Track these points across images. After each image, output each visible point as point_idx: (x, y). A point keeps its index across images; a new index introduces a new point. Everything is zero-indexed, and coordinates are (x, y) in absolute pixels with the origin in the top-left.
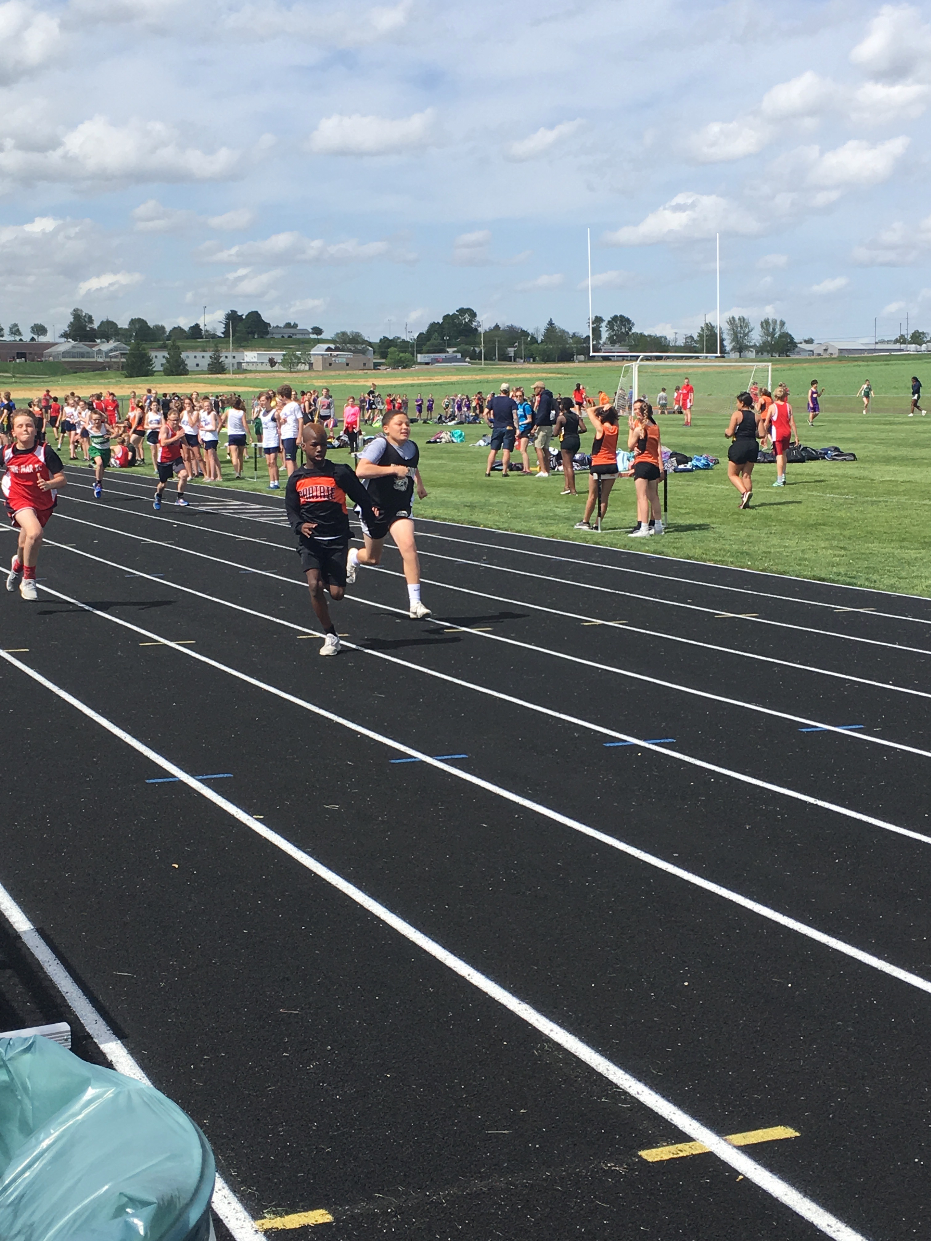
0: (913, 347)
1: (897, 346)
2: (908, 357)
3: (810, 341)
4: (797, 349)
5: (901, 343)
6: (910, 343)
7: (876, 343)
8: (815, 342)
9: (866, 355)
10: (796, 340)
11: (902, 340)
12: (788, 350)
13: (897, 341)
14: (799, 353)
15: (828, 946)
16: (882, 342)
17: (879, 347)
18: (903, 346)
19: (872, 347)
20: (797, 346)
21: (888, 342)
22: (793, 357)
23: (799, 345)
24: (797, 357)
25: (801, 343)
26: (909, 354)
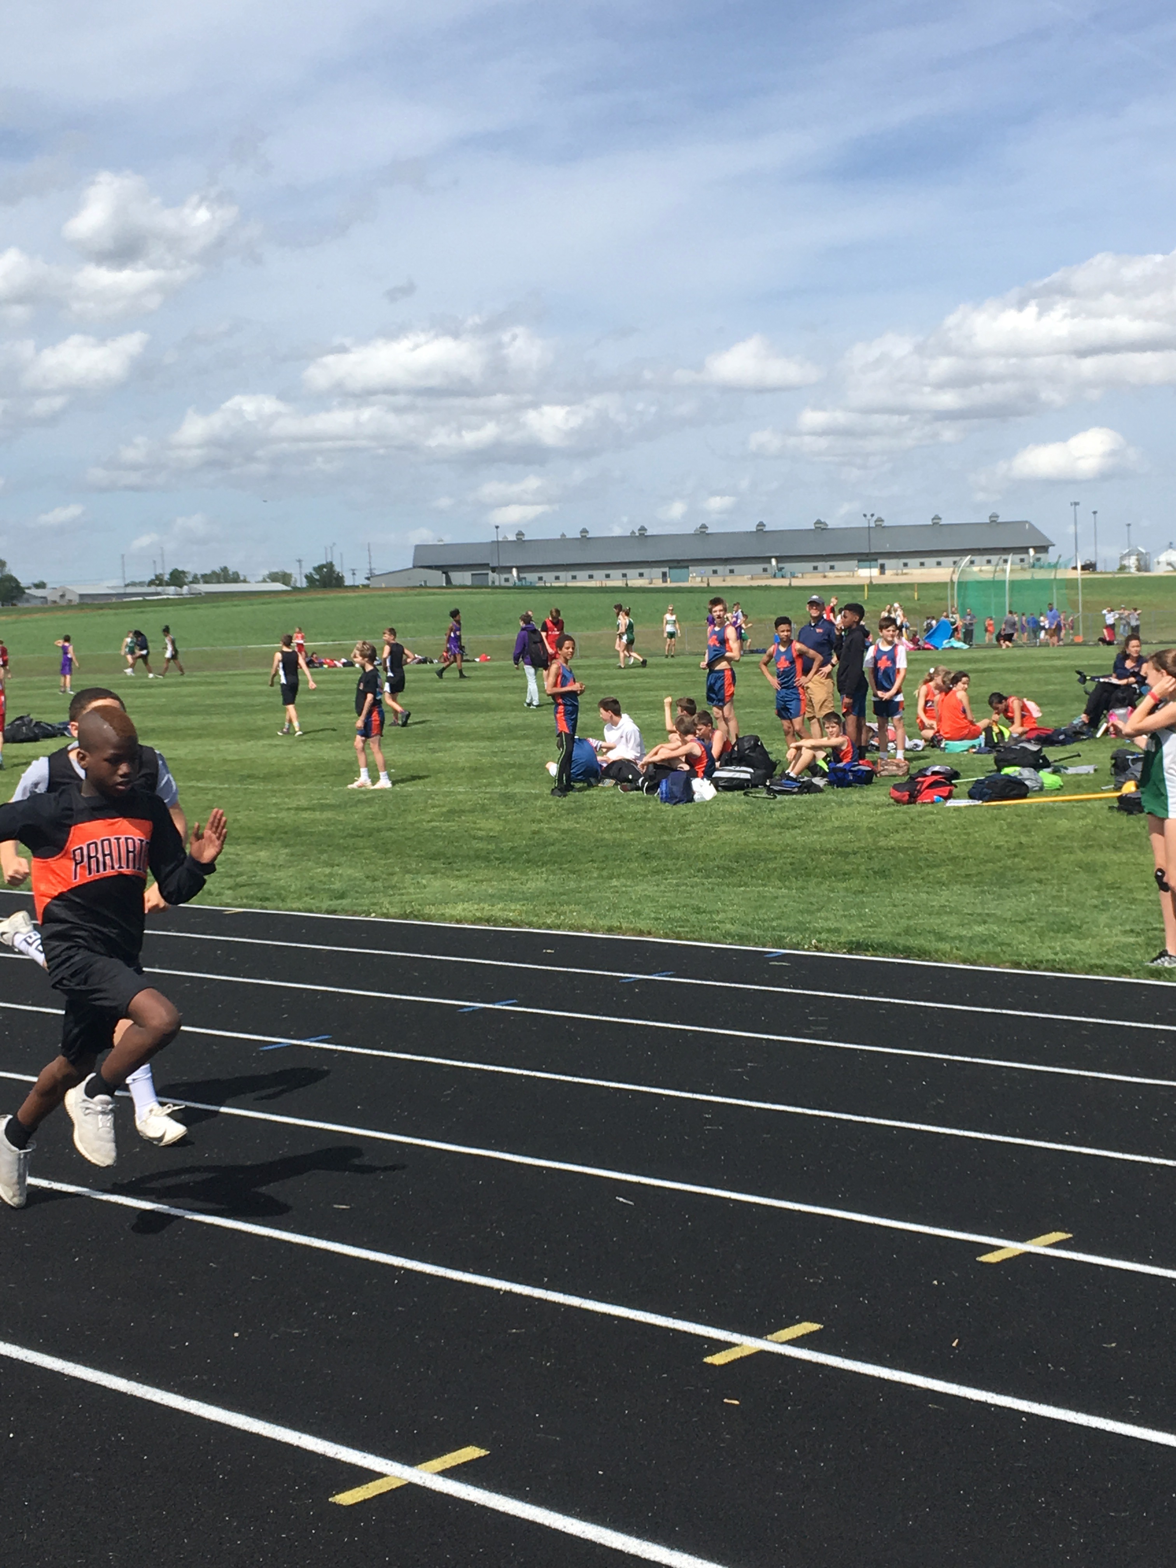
0: (172, 589)
1: (153, 589)
2: (166, 603)
3: (41, 585)
4: (25, 596)
5: (158, 585)
6: (168, 584)
7: (127, 586)
8: (49, 586)
9: (114, 600)
10: (22, 585)
11: (158, 581)
12: (13, 598)
13: (151, 583)
14: (27, 601)
15: (63, 1374)
16: (133, 584)
17: (130, 590)
18: (160, 589)
19: (122, 591)
20: (24, 593)
21: (141, 584)
22: (20, 605)
23: (27, 591)
24: (26, 605)
25: (29, 588)
26: (168, 599)
